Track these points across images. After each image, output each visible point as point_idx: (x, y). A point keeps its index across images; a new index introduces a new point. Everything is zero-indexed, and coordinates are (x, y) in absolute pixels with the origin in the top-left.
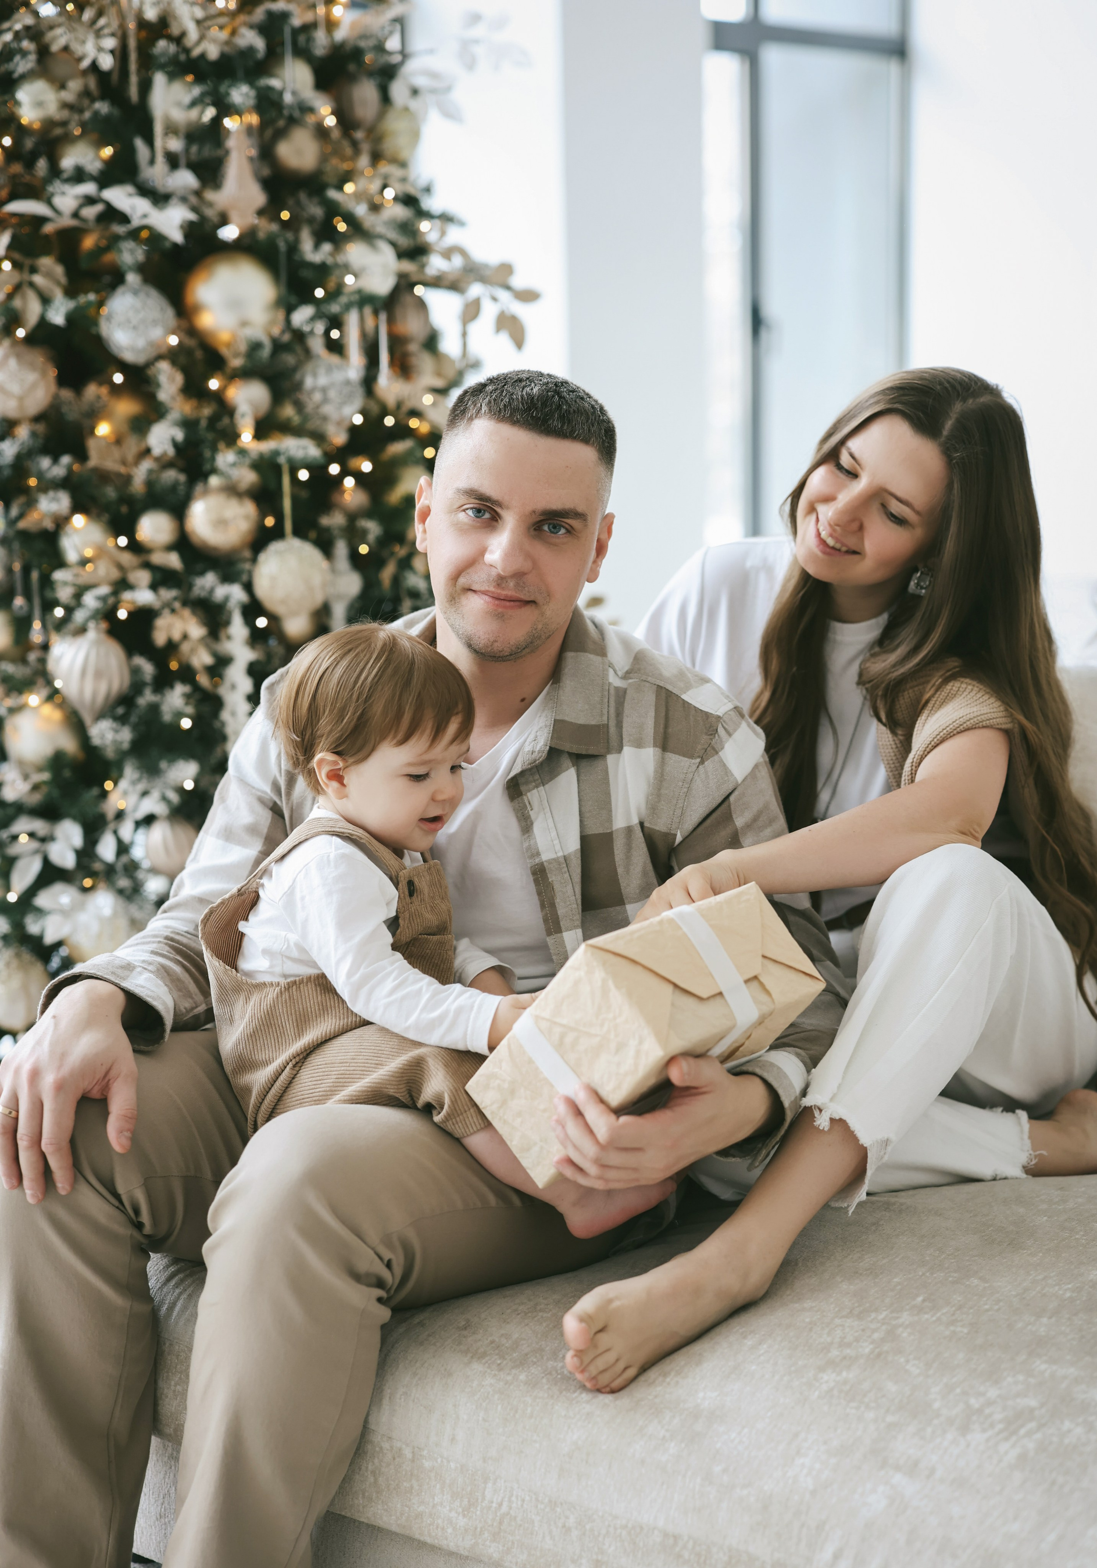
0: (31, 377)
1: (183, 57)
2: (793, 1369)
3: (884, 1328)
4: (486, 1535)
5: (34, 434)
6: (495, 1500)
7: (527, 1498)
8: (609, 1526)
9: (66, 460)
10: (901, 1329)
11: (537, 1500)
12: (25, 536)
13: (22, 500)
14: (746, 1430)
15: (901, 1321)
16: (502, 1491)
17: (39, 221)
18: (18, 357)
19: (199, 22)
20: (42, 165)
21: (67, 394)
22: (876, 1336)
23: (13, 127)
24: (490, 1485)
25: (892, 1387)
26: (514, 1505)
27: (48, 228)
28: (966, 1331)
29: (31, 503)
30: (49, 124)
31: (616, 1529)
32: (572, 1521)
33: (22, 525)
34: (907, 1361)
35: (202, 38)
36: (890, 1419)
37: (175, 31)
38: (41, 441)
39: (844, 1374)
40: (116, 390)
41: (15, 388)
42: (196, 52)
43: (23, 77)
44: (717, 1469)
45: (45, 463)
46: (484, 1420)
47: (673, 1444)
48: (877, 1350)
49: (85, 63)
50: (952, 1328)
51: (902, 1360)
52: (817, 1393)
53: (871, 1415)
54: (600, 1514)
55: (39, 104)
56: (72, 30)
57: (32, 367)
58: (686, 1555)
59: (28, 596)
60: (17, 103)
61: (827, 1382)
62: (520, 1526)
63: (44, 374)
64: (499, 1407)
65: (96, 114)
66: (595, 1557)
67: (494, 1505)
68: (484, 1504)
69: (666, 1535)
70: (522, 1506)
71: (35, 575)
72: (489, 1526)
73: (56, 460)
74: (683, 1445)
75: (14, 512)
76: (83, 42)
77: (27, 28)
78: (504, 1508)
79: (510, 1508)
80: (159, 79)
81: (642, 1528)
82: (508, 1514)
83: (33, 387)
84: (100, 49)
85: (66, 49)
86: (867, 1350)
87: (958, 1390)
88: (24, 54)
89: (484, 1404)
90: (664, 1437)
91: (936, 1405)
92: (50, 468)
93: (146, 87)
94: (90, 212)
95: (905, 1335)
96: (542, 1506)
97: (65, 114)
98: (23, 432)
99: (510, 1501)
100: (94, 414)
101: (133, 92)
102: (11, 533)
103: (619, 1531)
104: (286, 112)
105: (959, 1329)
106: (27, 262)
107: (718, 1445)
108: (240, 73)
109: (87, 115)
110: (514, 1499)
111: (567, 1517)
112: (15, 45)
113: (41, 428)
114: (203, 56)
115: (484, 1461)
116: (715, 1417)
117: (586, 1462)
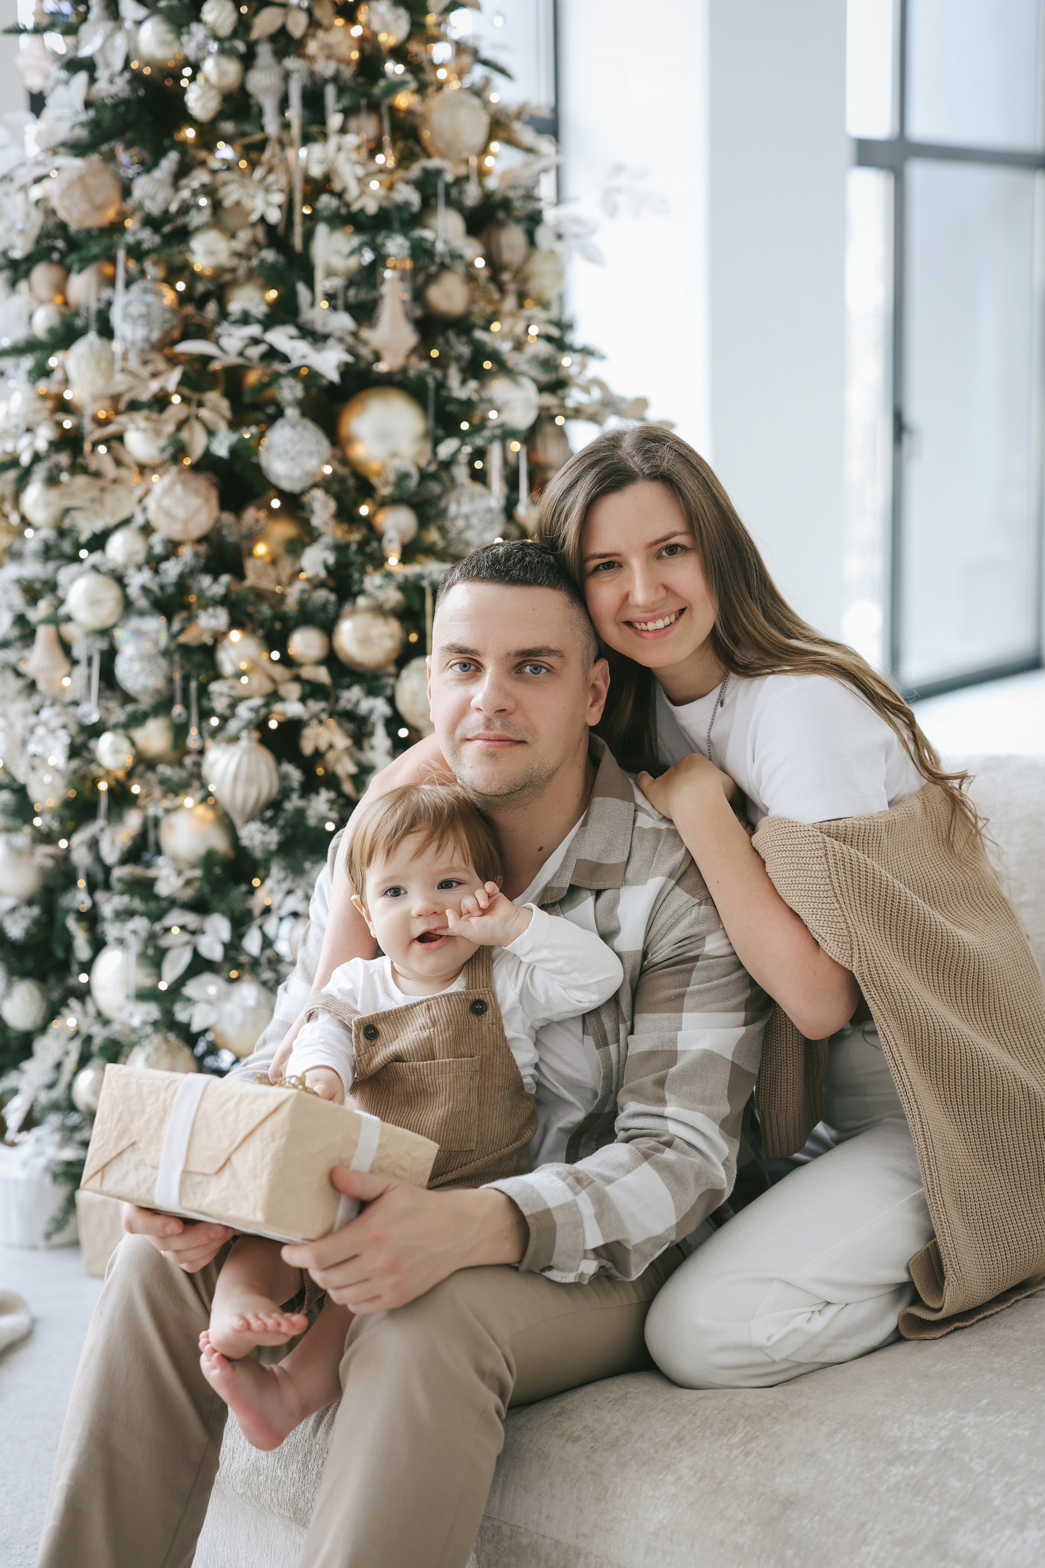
0: (196, 502)
1: (343, 211)
2: (865, 1461)
3: (951, 1426)
5: (196, 555)
9: (225, 579)
10: (966, 1429)
12: (185, 649)
13: (184, 615)
14: (817, 1518)
15: (966, 1421)
17: (207, 359)
18: (184, 484)
19: (359, 180)
20: (212, 308)
21: (228, 518)
22: (943, 1433)
23: (187, 274)
24: (582, 1560)
25: (955, 1484)
27: (216, 366)
28: (1027, 1433)
29: (191, 619)
30: (220, 271)
33: (183, 639)
34: (971, 1460)
35: (362, 193)
36: (952, 1513)
37: (337, 186)
38: (202, 561)
39: (912, 1468)
40: (272, 513)
41: (181, 513)
42: (355, 207)
43: (198, 229)
44: (789, 1553)
45: (206, 581)
46: (578, 1499)
47: (750, 1527)
48: (943, 1448)
49: (255, 217)
50: (1014, 1430)
51: (967, 1458)
52: (885, 1486)
53: (934, 1509)
55: (211, 253)
56: (243, 186)
57: (197, 492)
59: (186, 705)
60: (192, 252)
61: (895, 1475)
63: (207, 500)
64: (592, 1487)
65: (263, 262)
71: (193, 685)
73: (216, 579)
74: (760, 1528)
75: (176, 626)
76: (253, 197)
77: (203, 186)
80: (322, 230)
83: (197, 511)
84: (268, 204)
85: (238, 204)
86: (934, 1447)
87: (1018, 1490)
88: (199, 208)
89: (578, 1484)
90: (742, 1520)
91: (996, 1502)
92: (210, 587)
93: (309, 236)
94: (255, 352)
95: (970, 1434)
97: (234, 262)
98: (187, 552)
100: (253, 537)
101: (297, 241)
102: (173, 646)
104: (438, 259)
105: (1021, 1432)
106: (195, 396)
107: (791, 1531)
108: (396, 224)
109: (255, 262)
112: (192, 202)
113: (203, 549)
114: (362, 210)
115: (577, 1537)
116: (789, 1503)
117: (671, 1541)
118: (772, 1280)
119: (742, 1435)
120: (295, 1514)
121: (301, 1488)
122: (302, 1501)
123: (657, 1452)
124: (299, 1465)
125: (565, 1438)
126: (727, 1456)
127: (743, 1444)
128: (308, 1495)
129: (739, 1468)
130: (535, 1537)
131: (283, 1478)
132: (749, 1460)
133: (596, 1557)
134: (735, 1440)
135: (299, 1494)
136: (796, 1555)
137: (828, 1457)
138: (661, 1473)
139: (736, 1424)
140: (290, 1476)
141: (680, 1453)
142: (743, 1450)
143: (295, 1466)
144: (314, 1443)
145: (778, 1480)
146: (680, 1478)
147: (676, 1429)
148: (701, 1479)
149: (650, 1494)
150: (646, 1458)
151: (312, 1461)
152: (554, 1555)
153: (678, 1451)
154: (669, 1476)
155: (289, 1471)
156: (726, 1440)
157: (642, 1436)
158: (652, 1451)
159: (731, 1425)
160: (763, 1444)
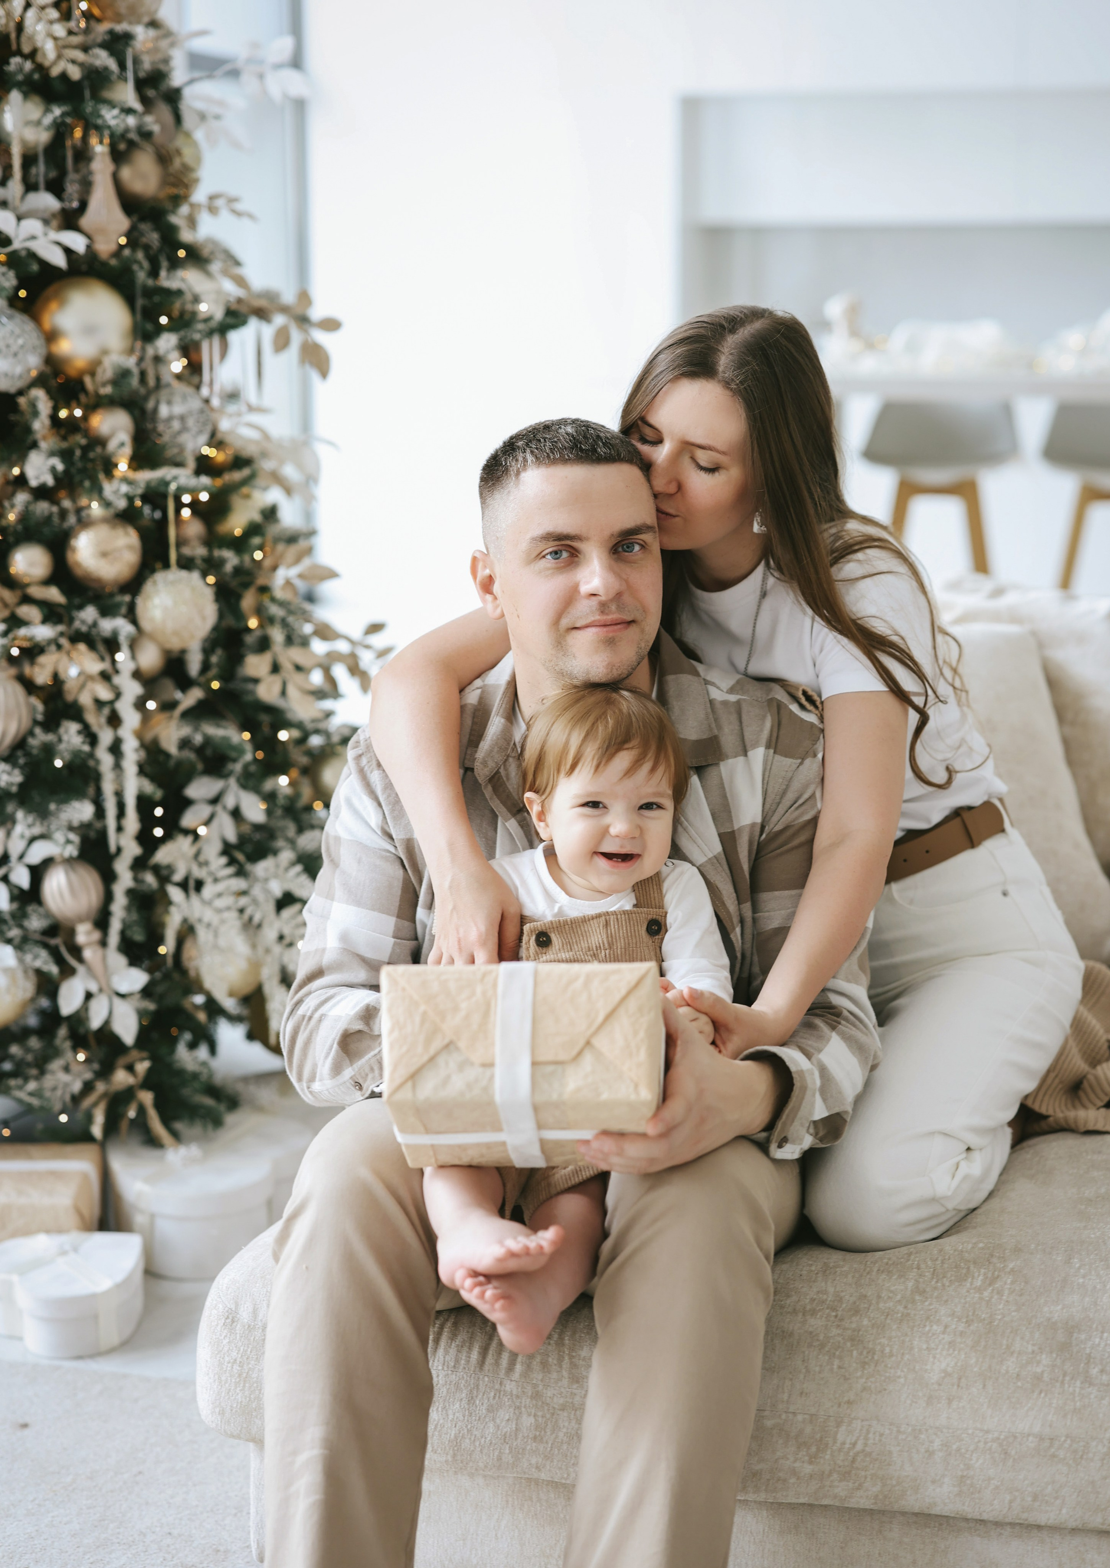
1: (37, 76)
4: (835, 1476)
6: (848, 1441)
7: (887, 1432)
8: (979, 1441)
11: (899, 1432)
16: (857, 1431)
19: (56, 40)
24: (843, 1428)
26: (871, 1442)
31: (986, 1443)
32: (937, 1443)
35: (59, 57)
37: (28, 48)
42: (55, 72)
46: (840, 1367)
47: (1044, 1356)
54: (970, 1432)
58: (1061, 1454)
62: (876, 1460)
64: (855, 1353)
66: (960, 1473)
67: (847, 1446)
68: (835, 1448)
69: (1041, 1439)
70: (880, 1440)
72: (840, 1467)
74: (1054, 1355)
78: (859, 1447)
79: (866, 1445)
80: (14, 97)
81: (1015, 1437)
82: (863, 1451)
89: (837, 1353)
90: (1033, 1352)
96: (904, 1437)
99: (866, 1439)
103: (990, 1444)
107: (1088, 1351)
110: (871, 1435)
111: (932, 1442)
114: (64, 76)
115: (839, 1405)
116: (1071, 1328)
117: (958, 1386)
118: (932, 1134)
119: (981, 1278)
120: (454, 1456)
121: (467, 1426)
122: (467, 1441)
123: (906, 1307)
124: (463, 1402)
125: (800, 1315)
126: (981, 1299)
127: (990, 1285)
128: (475, 1432)
129: (1001, 1307)
130: (784, 1416)
131: (441, 1421)
132: (1004, 1297)
133: (862, 1421)
134: (978, 1283)
135: (463, 1434)
136: (1102, 1371)
137: (1081, 1280)
138: (925, 1326)
139: (968, 1268)
140: (451, 1417)
141: (930, 1304)
142: (993, 1290)
143: (457, 1405)
144: (481, 1377)
145: (1046, 1309)
146: (946, 1327)
147: (910, 1284)
148: (969, 1323)
149: (925, 1346)
150: (899, 1315)
151: (480, 1397)
152: (808, 1430)
153: (927, 1303)
154: (935, 1327)
155: (450, 1412)
156: (968, 1284)
157: (879, 1297)
158: (900, 1308)
159: (964, 1271)
160: (1009, 1281)
